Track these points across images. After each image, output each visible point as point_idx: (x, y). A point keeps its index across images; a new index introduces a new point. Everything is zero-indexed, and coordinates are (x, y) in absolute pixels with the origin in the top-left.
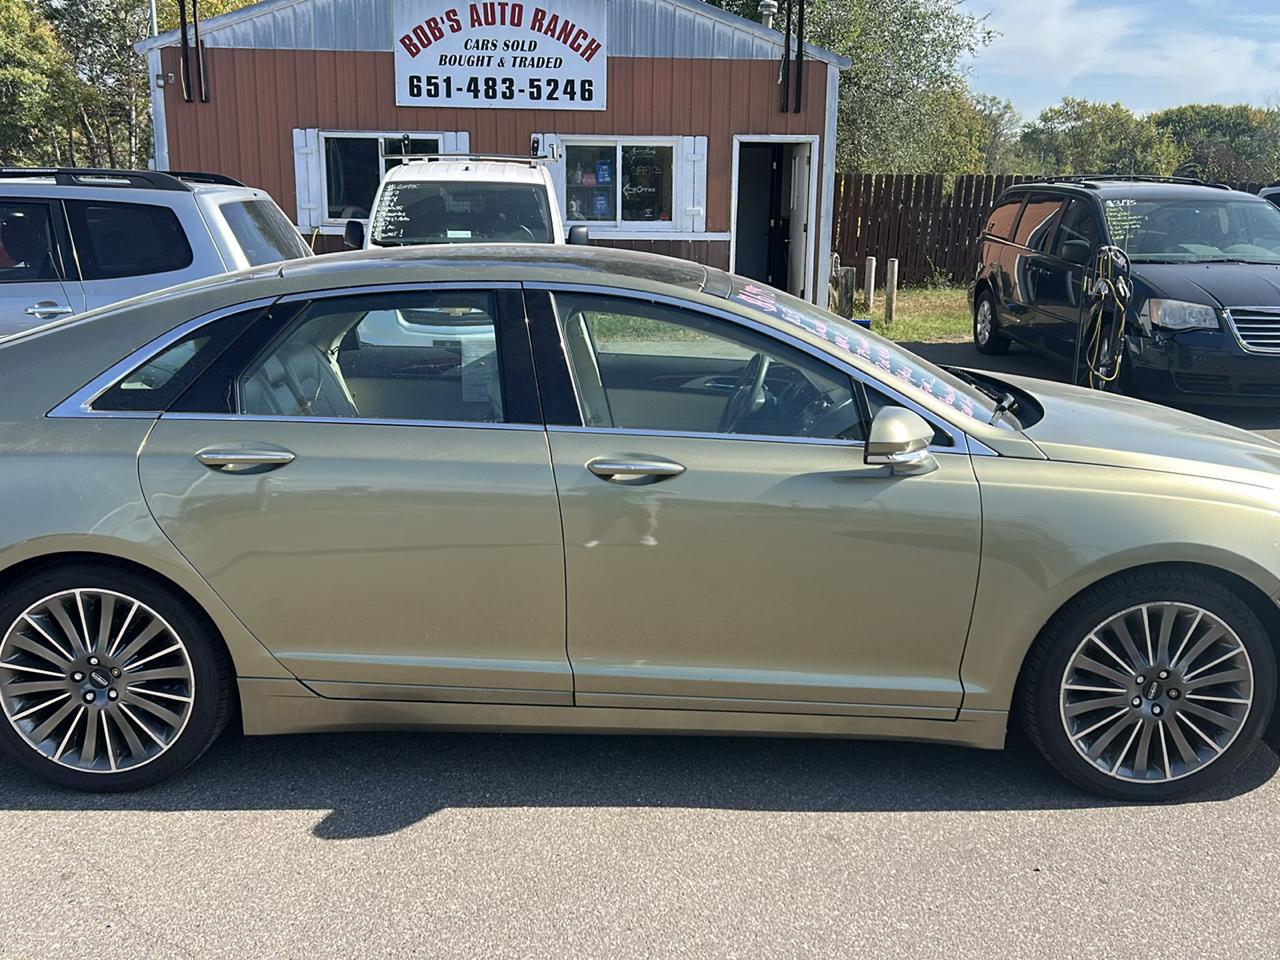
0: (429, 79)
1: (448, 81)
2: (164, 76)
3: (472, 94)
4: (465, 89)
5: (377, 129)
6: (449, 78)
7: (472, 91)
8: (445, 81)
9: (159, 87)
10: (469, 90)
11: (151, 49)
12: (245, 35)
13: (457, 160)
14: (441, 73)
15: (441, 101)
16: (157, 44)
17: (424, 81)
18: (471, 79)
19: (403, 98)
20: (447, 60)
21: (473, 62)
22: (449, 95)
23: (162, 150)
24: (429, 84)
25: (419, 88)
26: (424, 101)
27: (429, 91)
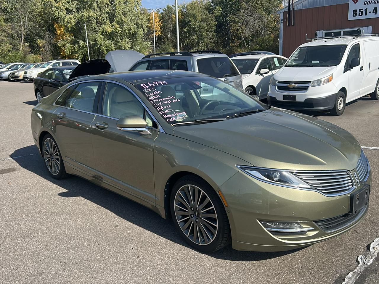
0: (360, 10)
1: (366, 10)
2: (283, 20)
3: (374, 13)
4: (372, 12)
5: (341, 29)
6: (367, 9)
7: (374, 12)
8: (365, 10)
9: (282, 23)
10: (373, 12)
11: (281, 13)
12: (305, 5)
13: (367, 36)
14: (364, 7)
15: (364, 17)
16: (282, 11)
17: (358, 11)
18: (375, 8)
19: (350, 17)
20: (367, 3)
21: (376, 2)
22: (366, 14)
23: (281, 40)
24: (360, 12)
25: (356, 13)
26: (358, 17)
27: (359, 14)
